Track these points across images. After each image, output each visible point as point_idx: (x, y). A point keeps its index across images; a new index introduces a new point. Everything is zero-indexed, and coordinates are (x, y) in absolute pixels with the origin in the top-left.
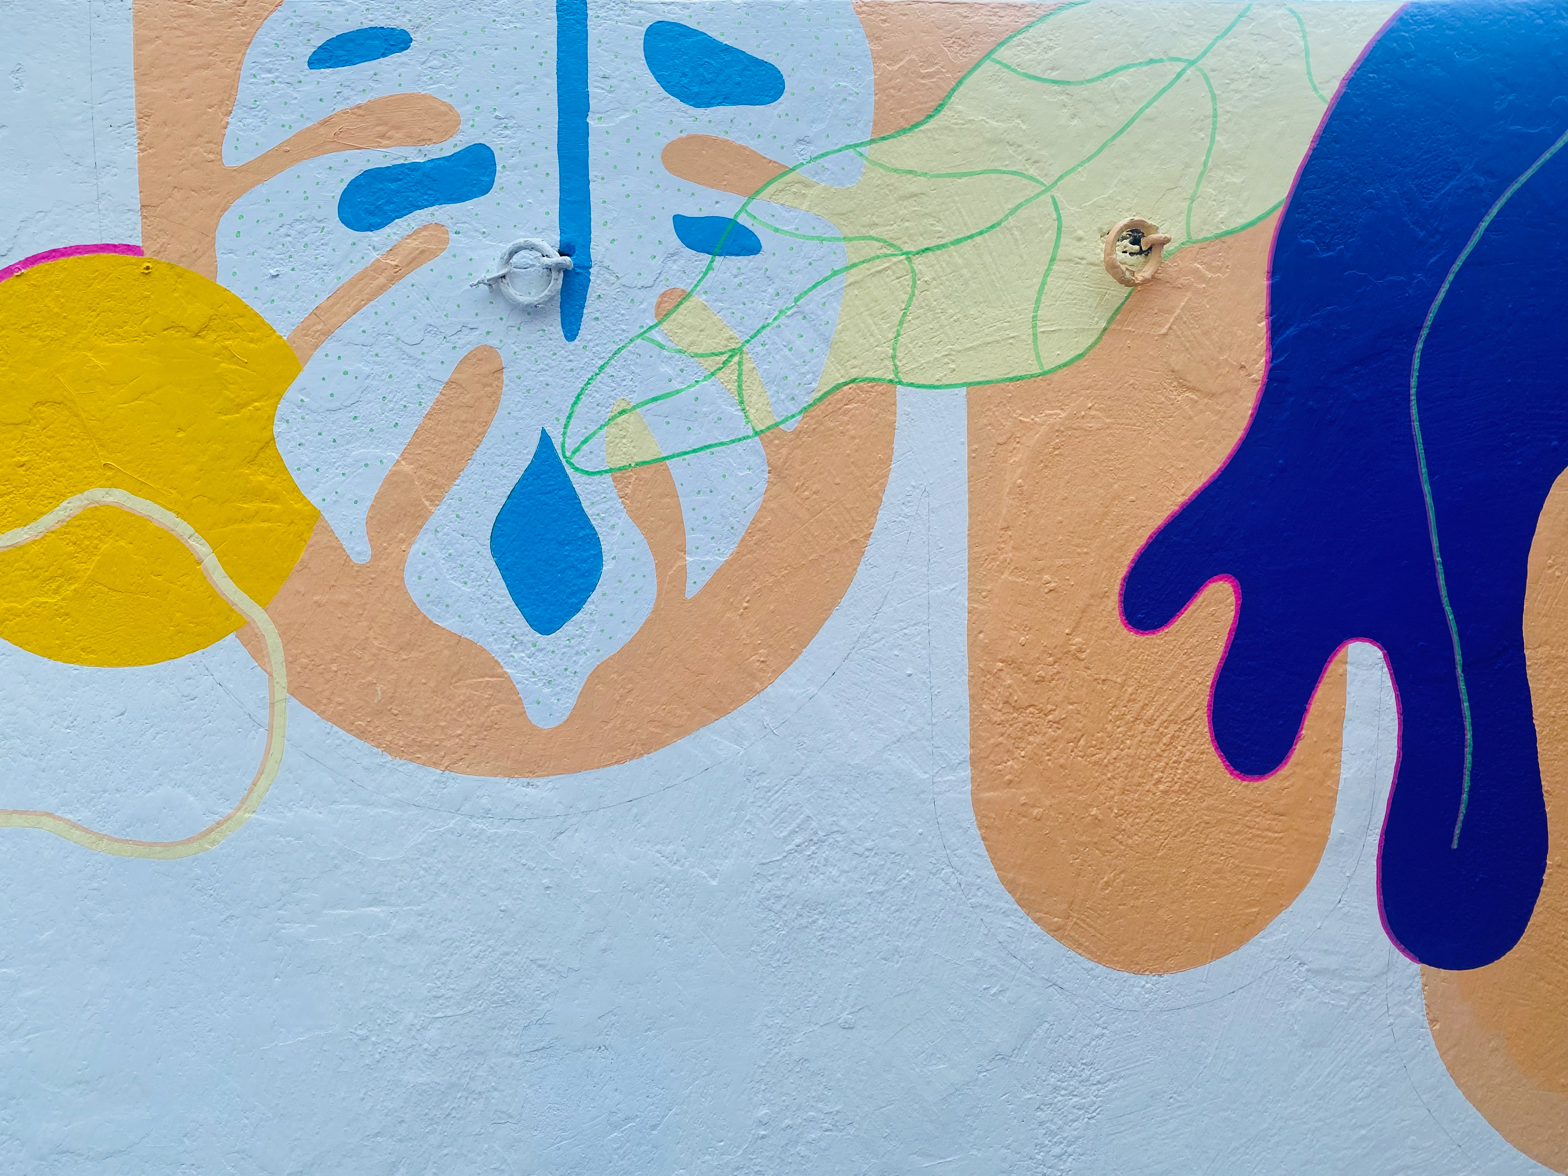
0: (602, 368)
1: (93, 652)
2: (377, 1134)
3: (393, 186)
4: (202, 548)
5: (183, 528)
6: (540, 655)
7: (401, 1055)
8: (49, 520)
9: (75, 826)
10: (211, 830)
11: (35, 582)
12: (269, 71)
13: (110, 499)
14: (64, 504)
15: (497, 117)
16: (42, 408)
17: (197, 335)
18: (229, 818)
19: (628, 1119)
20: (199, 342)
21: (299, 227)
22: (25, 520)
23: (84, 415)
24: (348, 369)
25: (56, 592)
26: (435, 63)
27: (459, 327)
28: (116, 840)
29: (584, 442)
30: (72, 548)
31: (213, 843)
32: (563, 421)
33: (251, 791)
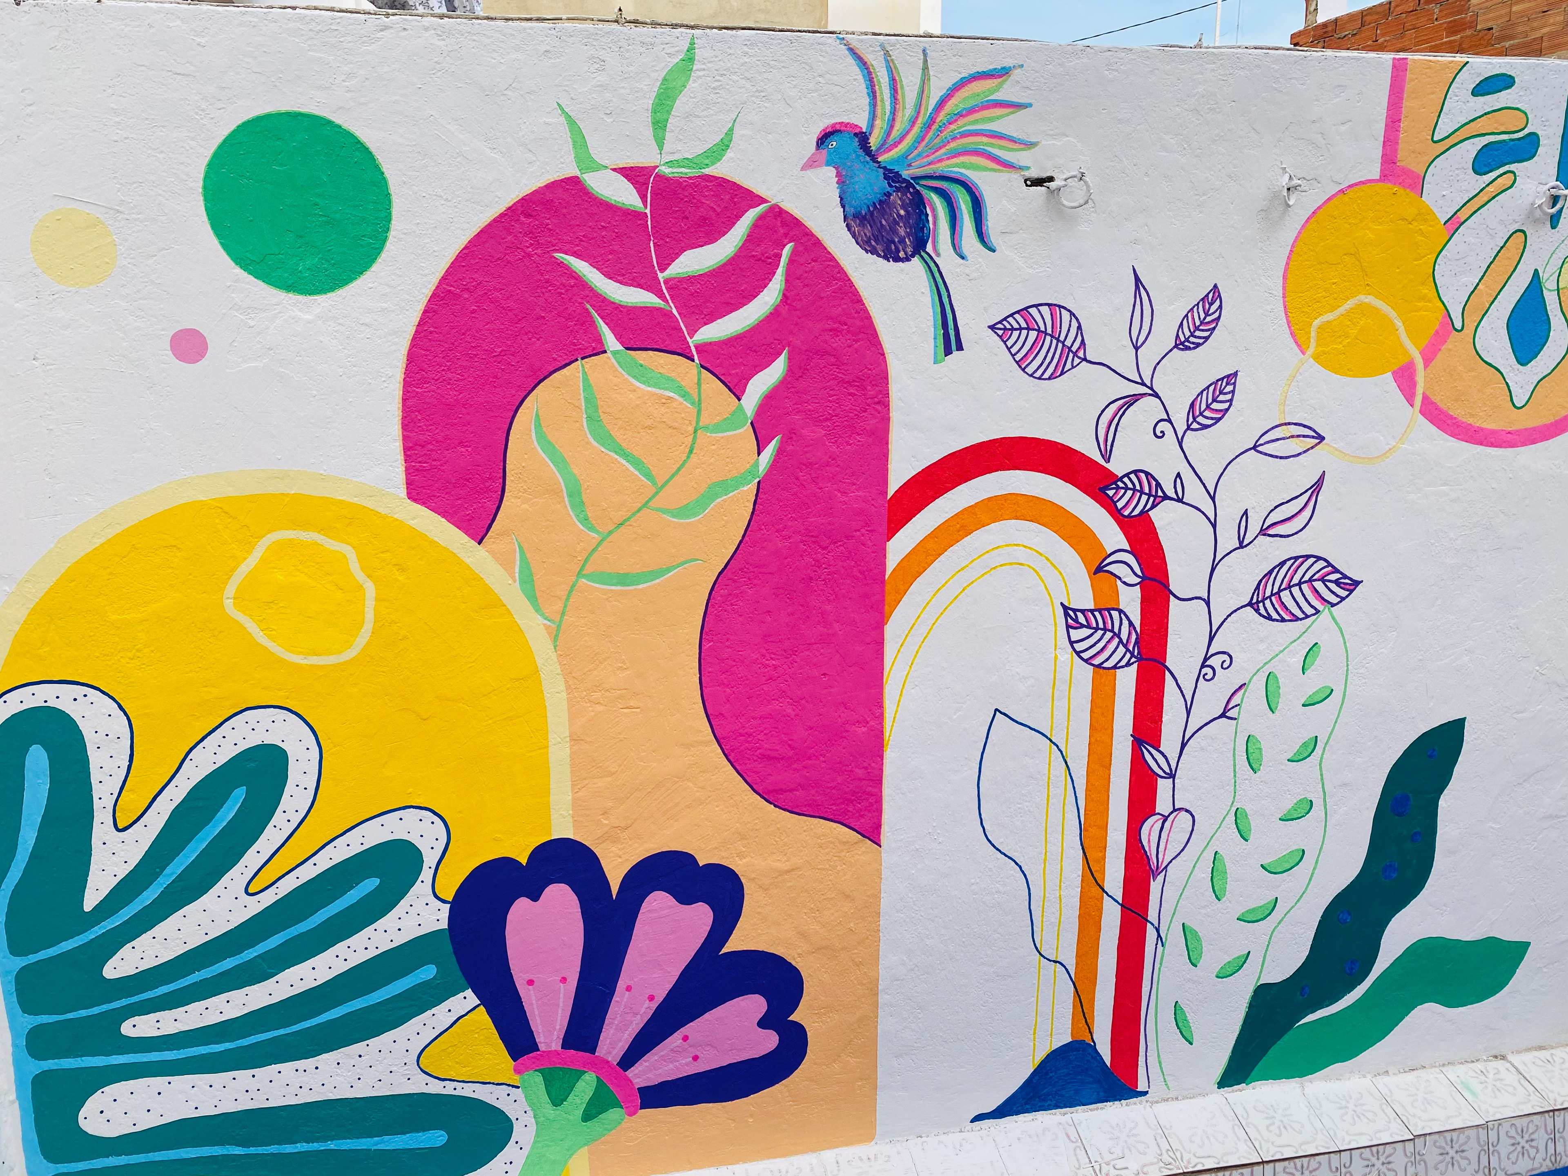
0: (1563, 241)
1: (1352, 371)
2: (1432, 585)
3: (1496, 153)
4: (1399, 324)
5: (1393, 314)
6: (1519, 374)
7: (1446, 551)
8: (1341, 310)
9: (1336, 450)
10: (1387, 452)
11: (1333, 338)
12: (1457, 96)
13: (1366, 300)
14: (1348, 302)
15: (1542, 121)
16: (1345, 257)
17: (1410, 223)
18: (1394, 447)
19: (1524, 579)
20: (1410, 226)
21: (1457, 172)
22: (1333, 309)
23: (1362, 261)
24: (1466, 240)
25: (1340, 343)
26: (1521, 93)
27: (1511, 221)
28: (1352, 456)
29: (1551, 276)
30: (1349, 323)
31: (1387, 457)
32: (1544, 266)
33: (1403, 435)
